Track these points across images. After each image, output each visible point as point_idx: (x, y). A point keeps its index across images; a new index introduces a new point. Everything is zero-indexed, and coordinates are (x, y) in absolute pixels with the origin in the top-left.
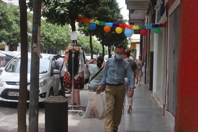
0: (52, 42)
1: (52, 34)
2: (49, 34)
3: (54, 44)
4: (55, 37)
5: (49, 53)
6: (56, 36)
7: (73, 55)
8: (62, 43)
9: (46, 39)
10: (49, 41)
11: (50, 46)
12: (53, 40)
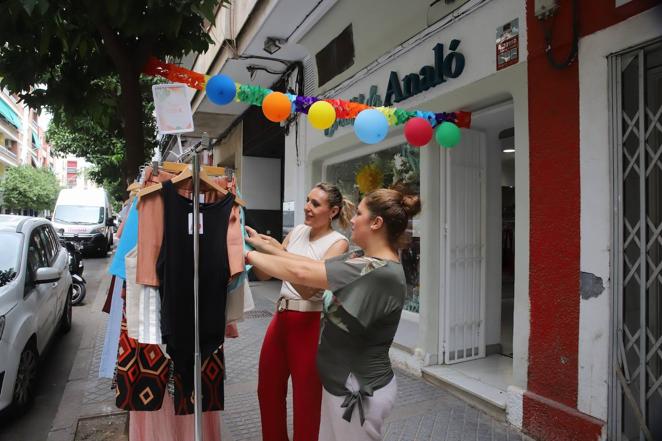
0: (31, 198)
1: (30, 187)
2: (25, 186)
3: (34, 202)
4: (36, 192)
5: (25, 214)
6: (36, 190)
7: (195, 223)
8: (47, 200)
9: (20, 193)
10: (25, 196)
11: (26, 203)
12: (31, 196)
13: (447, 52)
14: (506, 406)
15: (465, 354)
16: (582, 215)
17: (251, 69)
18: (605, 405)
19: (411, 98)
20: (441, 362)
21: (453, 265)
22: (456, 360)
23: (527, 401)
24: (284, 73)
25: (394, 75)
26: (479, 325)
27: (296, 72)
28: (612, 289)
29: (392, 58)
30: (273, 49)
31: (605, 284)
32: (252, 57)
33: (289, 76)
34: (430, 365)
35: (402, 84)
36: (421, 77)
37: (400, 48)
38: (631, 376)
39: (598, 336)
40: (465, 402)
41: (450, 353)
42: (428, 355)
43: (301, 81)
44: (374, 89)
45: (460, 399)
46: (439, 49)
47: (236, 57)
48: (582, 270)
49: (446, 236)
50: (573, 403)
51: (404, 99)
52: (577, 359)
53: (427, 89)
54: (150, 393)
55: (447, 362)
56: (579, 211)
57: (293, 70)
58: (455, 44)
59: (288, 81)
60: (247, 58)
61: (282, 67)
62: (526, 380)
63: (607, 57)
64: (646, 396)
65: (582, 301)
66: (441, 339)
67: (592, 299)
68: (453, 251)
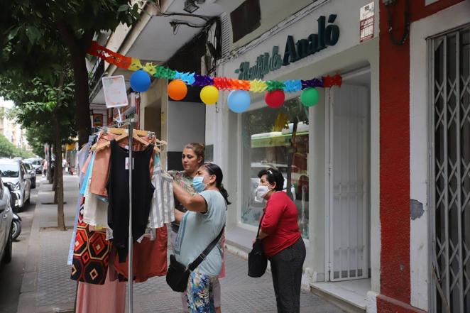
13: (327, 24)
14: (366, 307)
15: (349, 274)
16: (411, 156)
17: (174, 24)
18: (426, 299)
19: (302, 60)
20: (327, 279)
21: (336, 199)
22: (341, 279)
23: (379, 301)
24: (204, 27)
25: (290, 39)
26: (362, 250)
27: (214, 27)
28: (429, 212)
29: (289, 24)
30: (192, 9)
31: (425, 208)
32: (174, 14)
33: (208, 29)
34: (317, 282)
35: (296, 46)
36: (310, 43)
37: (293, 17)
38: (441, 276)
39: (421, 247)
40: (339, 308)
41: (335, 273)
42: (315, 273)
43: (219, 35)
44: (276, 49)
45: (336, 306)
46: (322, 20)
47: (159, 14)
48: (411, 198)
49: (329, 174)
50: (408, 300)
51: (298, 60)
52: (409, 266)
53: (313, 53)
54: (96, 272)
55: (332, 279)
56: (409, 154)
57: (212, 24)
58: (333, 18)
59: (207, 34)
60: (170, 15)
61: (202, 22)
62: (380, 285)
63: (426, 39)
64: (450, 289)
65: (411, 221)
66: (327, 261)
67: (417, 219)
68: (336, 187)
